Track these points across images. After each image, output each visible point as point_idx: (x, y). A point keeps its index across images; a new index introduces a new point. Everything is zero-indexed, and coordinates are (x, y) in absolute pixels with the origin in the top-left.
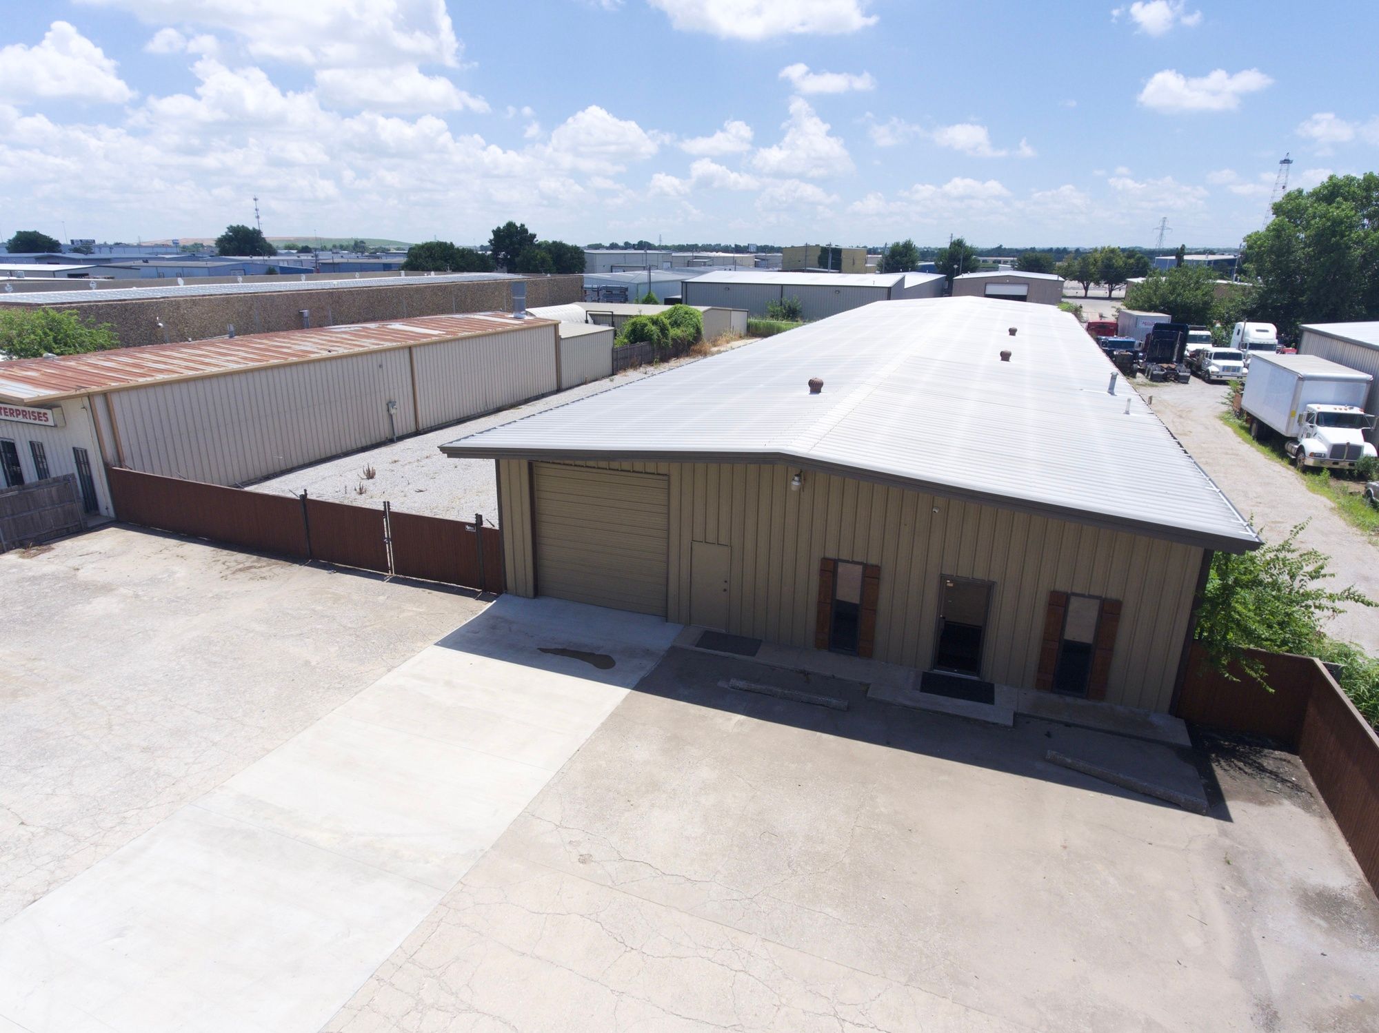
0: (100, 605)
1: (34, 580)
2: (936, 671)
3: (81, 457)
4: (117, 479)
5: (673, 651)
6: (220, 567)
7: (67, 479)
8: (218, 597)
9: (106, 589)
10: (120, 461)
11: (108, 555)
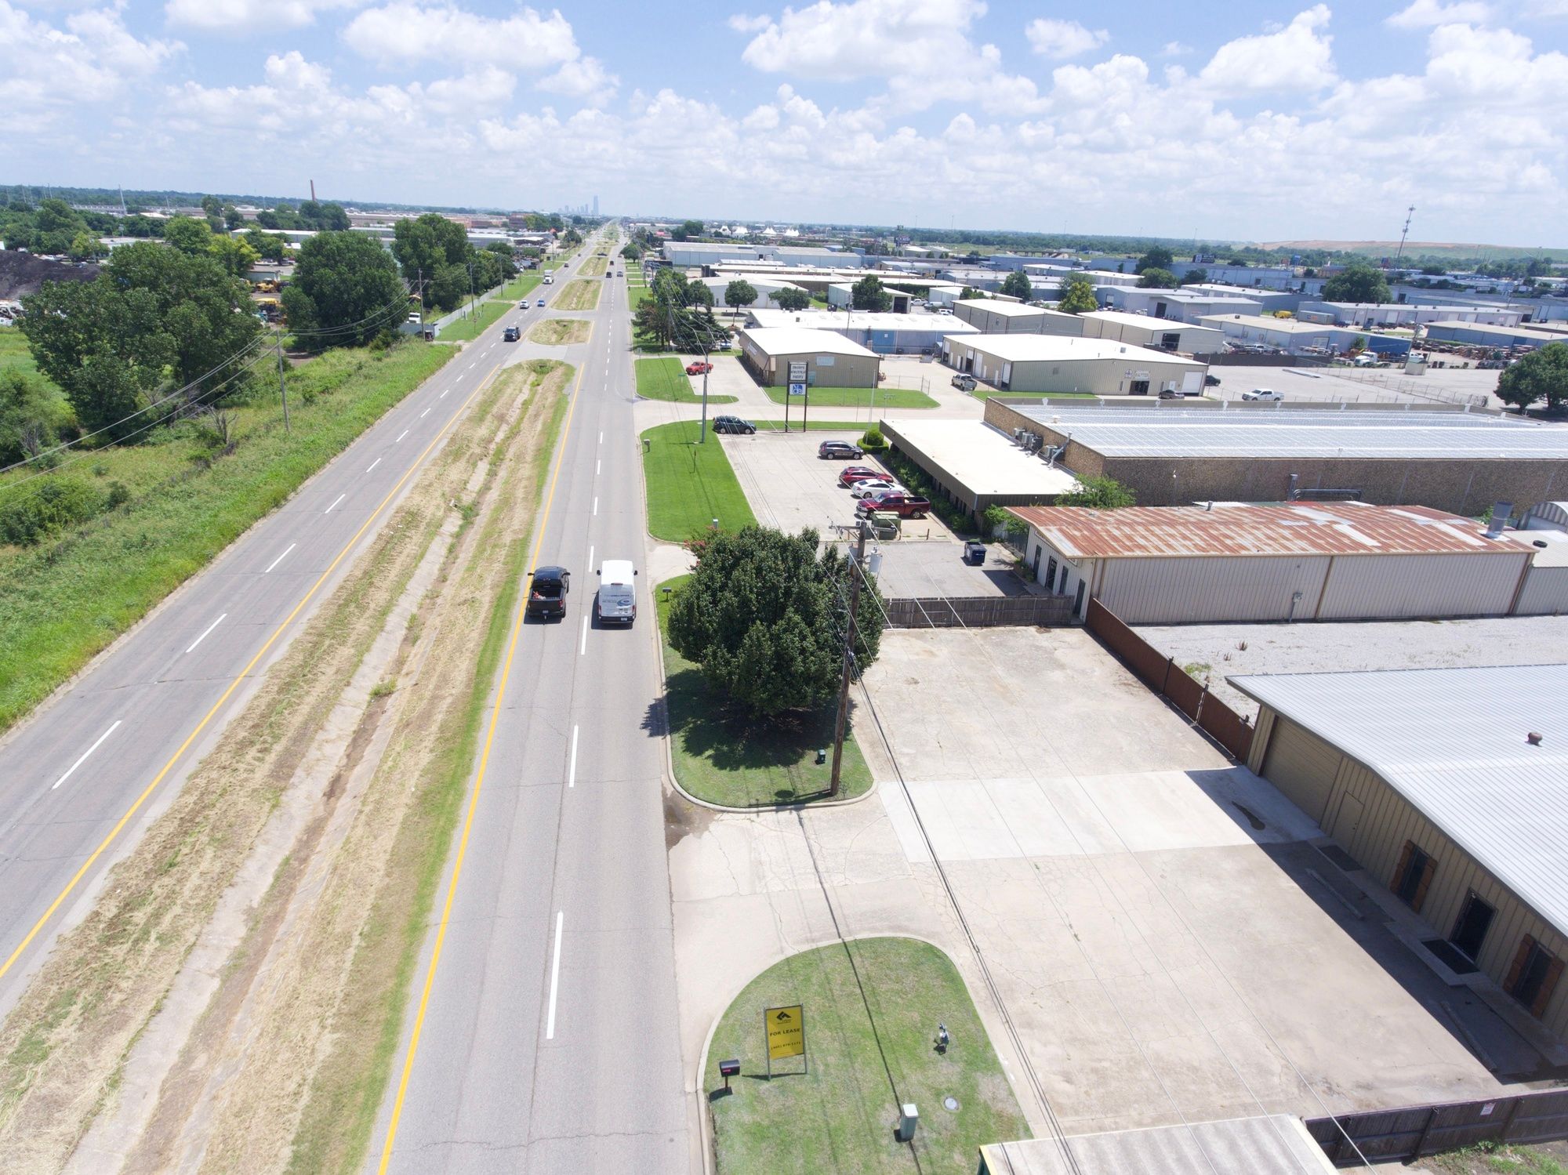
0: (1057, 675)
1: (1038, 648)
2: (1451, 944)
3: (1082, 585)
4: (1093, 606)
5: (1304, 844)
6: (1117, 678)
7: (1071, 598)
8: (1105, 695)
9: (1062, 667)
10: (1098, 596)
11: (1071, 647)
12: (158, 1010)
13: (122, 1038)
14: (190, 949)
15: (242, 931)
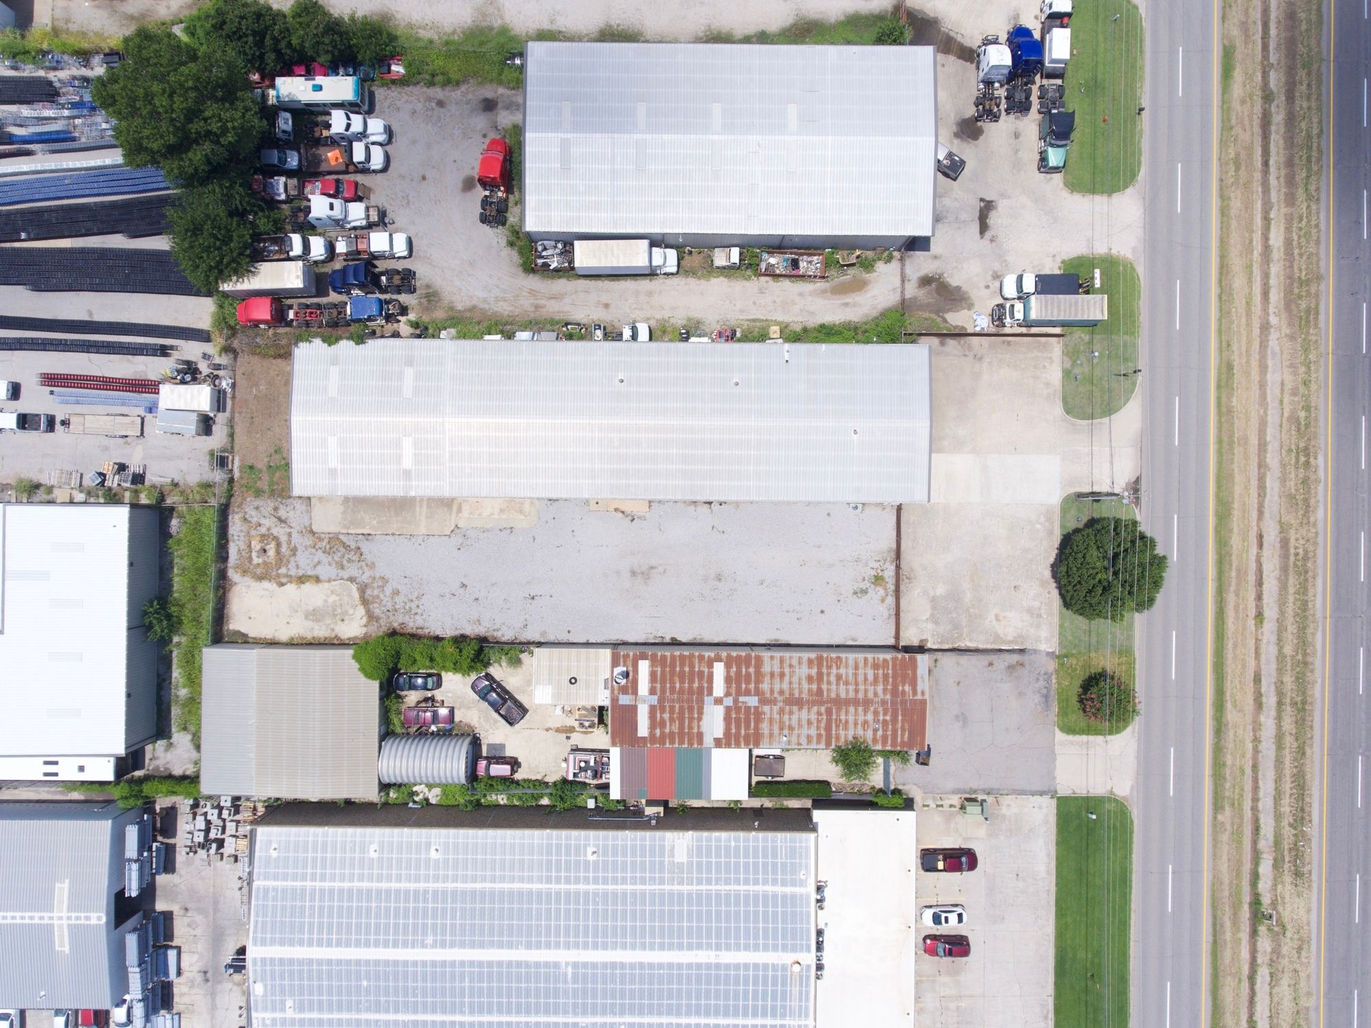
12: (1281, 426)
13: (1286, 415)
14: (1281, 448)
15: (1268, 460)
